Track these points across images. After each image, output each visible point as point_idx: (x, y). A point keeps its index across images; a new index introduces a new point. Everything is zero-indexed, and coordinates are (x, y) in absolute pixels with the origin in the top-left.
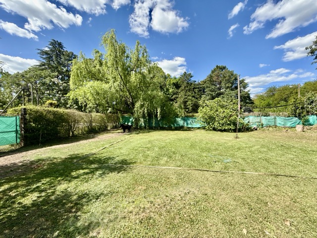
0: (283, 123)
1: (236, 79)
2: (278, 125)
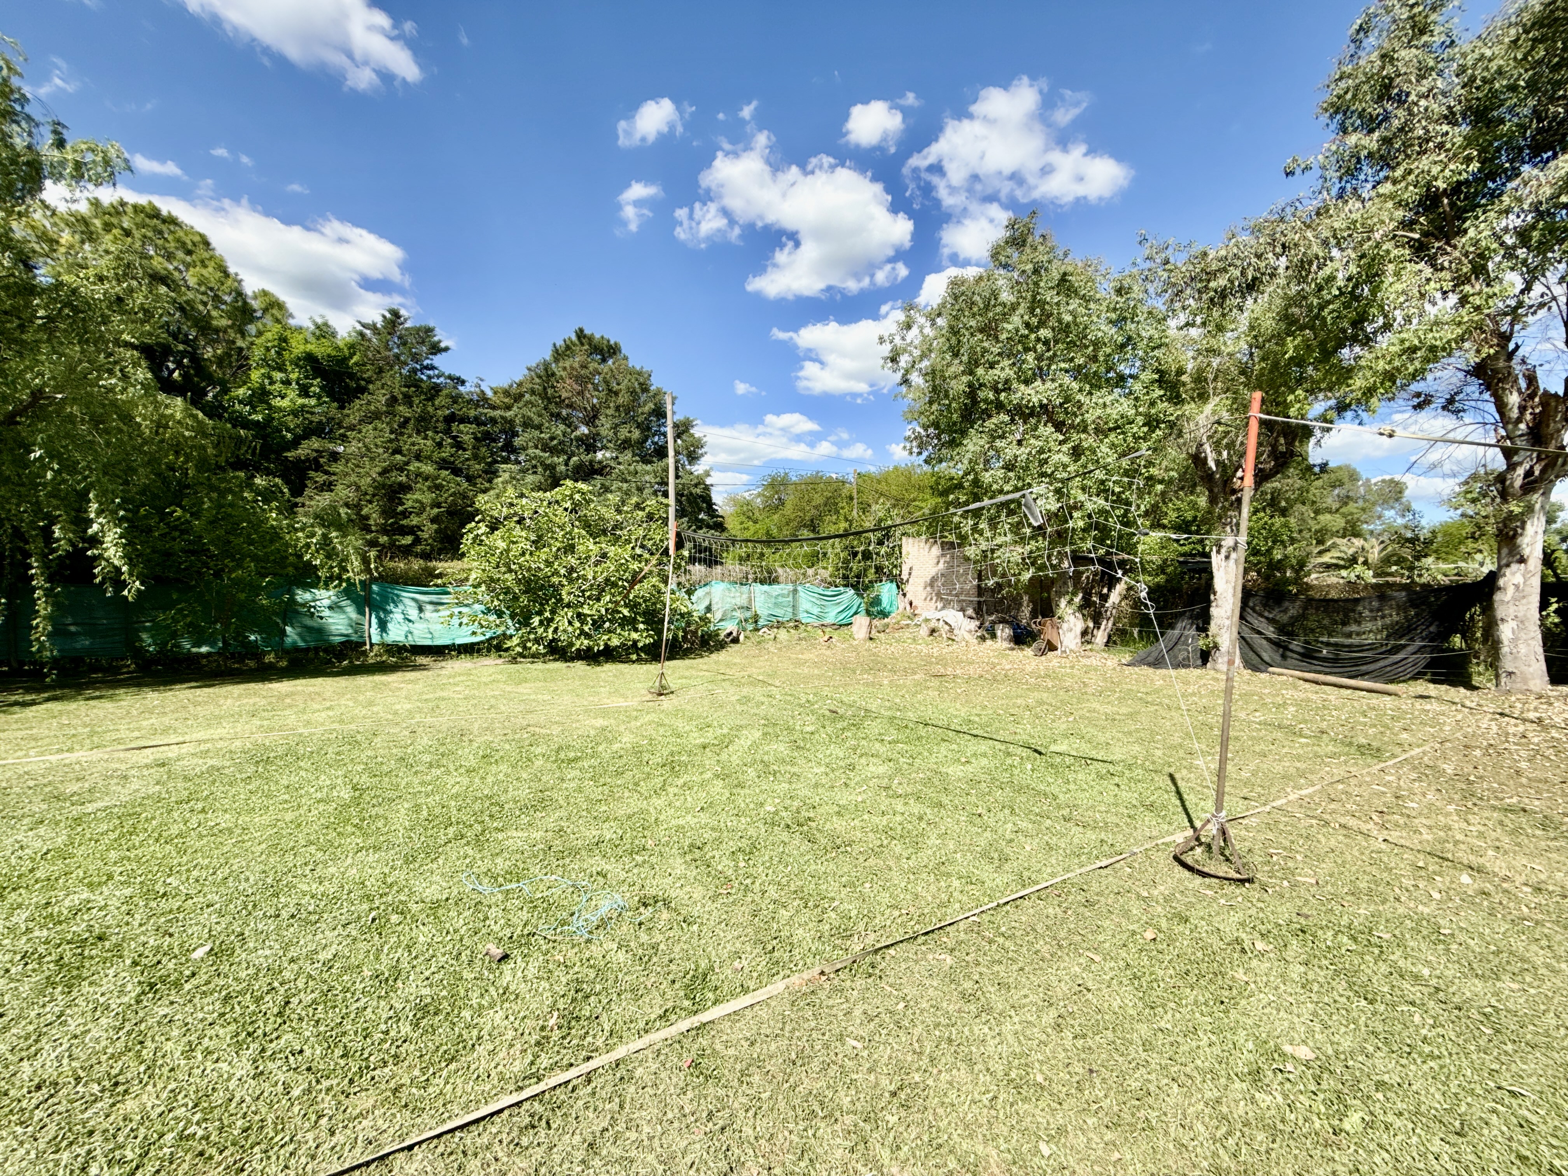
0: (816, 610)
1: (660, 413)
2: (803, 617)
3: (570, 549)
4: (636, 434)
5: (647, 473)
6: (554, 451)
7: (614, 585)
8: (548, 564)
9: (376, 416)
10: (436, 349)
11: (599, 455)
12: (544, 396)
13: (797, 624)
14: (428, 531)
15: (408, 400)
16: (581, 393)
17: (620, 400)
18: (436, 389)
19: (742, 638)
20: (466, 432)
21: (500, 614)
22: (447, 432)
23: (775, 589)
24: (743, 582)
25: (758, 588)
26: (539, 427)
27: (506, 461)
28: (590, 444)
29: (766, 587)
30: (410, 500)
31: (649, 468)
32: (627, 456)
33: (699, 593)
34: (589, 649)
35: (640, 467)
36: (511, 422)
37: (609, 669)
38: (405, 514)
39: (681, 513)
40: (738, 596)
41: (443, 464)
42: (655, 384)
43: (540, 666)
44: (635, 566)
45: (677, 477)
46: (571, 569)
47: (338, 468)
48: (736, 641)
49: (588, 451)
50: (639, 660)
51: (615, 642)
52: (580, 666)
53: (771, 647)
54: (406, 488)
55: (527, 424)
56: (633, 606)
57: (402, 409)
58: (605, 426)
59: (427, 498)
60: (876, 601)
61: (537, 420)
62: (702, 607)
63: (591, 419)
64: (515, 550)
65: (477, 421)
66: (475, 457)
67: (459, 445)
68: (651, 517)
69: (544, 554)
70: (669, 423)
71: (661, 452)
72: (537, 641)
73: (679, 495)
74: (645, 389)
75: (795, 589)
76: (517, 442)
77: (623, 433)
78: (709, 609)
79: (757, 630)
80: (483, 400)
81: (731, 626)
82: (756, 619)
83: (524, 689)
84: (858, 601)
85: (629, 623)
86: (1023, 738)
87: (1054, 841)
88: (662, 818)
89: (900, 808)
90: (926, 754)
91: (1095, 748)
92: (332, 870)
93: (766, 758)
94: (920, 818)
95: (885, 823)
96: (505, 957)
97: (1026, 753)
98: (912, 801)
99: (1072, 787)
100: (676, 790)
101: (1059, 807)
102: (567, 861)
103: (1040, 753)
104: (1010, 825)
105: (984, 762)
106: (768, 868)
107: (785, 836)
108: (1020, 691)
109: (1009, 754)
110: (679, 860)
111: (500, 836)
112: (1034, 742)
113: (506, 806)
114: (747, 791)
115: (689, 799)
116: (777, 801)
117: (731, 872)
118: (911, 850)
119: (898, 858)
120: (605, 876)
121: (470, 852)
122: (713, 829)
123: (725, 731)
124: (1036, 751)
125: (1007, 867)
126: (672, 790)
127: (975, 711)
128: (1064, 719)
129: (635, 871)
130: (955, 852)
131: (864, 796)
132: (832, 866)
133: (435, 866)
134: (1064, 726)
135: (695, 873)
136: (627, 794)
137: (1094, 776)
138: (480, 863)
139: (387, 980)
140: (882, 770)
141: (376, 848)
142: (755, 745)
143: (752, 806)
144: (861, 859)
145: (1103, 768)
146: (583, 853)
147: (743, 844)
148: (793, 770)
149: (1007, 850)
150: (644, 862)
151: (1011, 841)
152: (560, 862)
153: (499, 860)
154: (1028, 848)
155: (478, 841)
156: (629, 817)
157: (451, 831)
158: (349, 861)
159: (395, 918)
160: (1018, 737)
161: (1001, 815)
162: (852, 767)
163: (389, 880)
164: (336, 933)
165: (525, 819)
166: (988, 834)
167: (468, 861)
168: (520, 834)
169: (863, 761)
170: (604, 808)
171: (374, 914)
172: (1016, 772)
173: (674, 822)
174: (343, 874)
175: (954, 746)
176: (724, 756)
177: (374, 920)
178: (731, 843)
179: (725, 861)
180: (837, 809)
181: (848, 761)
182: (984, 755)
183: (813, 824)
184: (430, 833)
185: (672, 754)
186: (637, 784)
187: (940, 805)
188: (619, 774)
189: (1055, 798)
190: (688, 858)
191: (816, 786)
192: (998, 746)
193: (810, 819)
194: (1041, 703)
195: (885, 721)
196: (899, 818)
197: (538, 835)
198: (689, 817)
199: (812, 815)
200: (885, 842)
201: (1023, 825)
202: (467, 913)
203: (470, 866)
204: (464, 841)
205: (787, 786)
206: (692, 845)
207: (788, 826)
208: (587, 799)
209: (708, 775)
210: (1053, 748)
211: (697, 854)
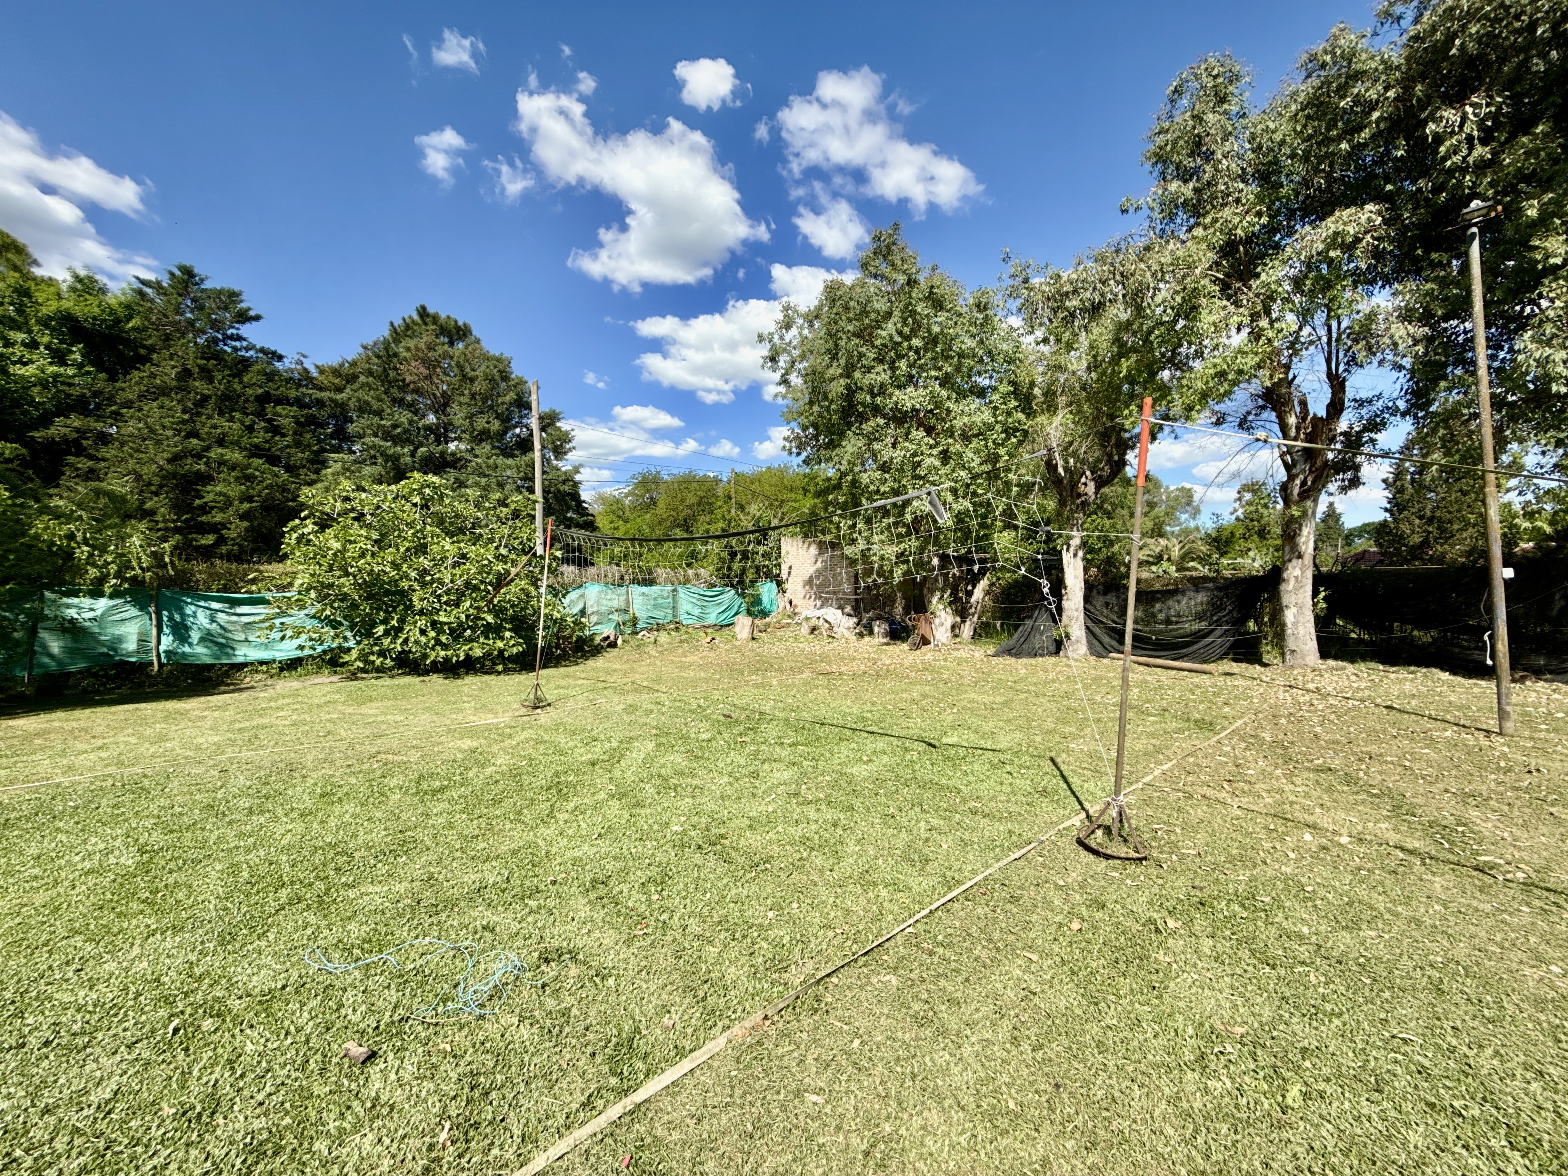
0: (696, 611)
1: (522, 404)
2: (684, 619)
3: (422, 549)
4: (496, 426)
5: (509, 467)
6: (397, 440)
7: (476, 588)
8: (396, 566)
9: (164, 391)
10: (244, 317)
11: (452, 446)
12: (383, 377)
13: (678, 626)
14: (236, 529)
15: (207, 375)
16: (428, 378)
17: (477, 387)
18: (245, 364)
19: (619, 642)
20: (286, 416)
21: (334, 624)
22: (260, 414)
23: (654, 590)
24: (620, 582)
25: (636, 589)
26: (379, 413)
27: (337, 450)
28: (441, 434)
29: (644, 589)
30: (211, 493)
31: (510, 461)
32: (486, 448)
33: (573, 595)
34: (447, 660)
35: (500, 460)
36: (343, 406)
37: (471, 683)
38: (205, 509)
39: (548, 511)
40: (615, 598)
41: (256, 451)
42: (517, 370)
43: (386, 681)
44: (500, 567)
45: (544, 473)
46: (424, 572)
47: (109, 452)
48: (613, 645)
49: (438, 442)
50: (506, 671)
51: (478, 652)
52: (436, 680)
53: (651, 650)
54: (206, 479)
55: (364, 409)
56: (498, 611)
57: (200, 386)
58: (458, 414)
59: (235, 490)
60: (757, 600)
61: (375, 405)
62: (576, 610)
63: (442, 405)
64: (352, 551)
65: (299, 402)
66: (298, 444)
67: (275, 430)
68: (516, 515)
69: (389, 554)
70: (534, 412)
71: (525, 445)
72: (382, 654)
73: (546, 492)
74: (505, 377)
75: (675, 590)
76: (351, 428)
77: (481, 423)
78: (583, 612)
79: (635, 633)
80: (306, 378)
81: (607, 630)
82: (634, 621)
83: (369, 710)
84: (738, 601)
85: (495, 630)
86: (915, 732)
87: (967, 836)
88: (554, 850)
89: (813, 815)
90: (828, 755)
91: (982, 738)
92: (111, 966)
93: (663, 771)
94: (835, 825)
95: (800, 834)
96: (372, 1056)
97: (922, 747)
98: (823, 807)
99: (971, 778)
100: (567, 816)
101: (964, 800)
102: (443, 916)
103: (934, 747)
104: (923, 824)
105: (885, 759)
106: (685, 898)
107: (697, 858)
108: (904, 686)
109: (906, 750)
110: (582, 901)
111: (351, 894)
112: (930, 736)
113: (357, 855)
114: (648, 811)
115: (583, 825)
116: (683, 819)
117: (644, 907)
118: (832, 860)
119: (821, 871)
120: (492, 930)
121: (312, 919)
122: (615, 858)
123: (614, 744)
124: (930, 744)
125: (928, 868)
126: (562, 816)
127: (866, 708)
128: (949, 711)
129: (530, 919)
130: (876, 858)
131: (775, 805)
132: (754, 888)
133: (263, 943)
134: (950, 718)
135: (602, 913)
136: (508, 826)
137: (988, 766)
138: (326, 932)
139: (200, 1115)
140: (786, 775)
141: (176, 929)
142: (648, 760)
143: (656, 827)
144: (783, 877)
145: (995, 758)
146: (463, 904)
147: (653, 872)
148: (694, 783)
149: (926, 850)
150: (540, 907)
151: (927, 840)
152: (434, 919)
153: (352, 926)
154: (945, 846)
155: (321, 903)
156: (515, 853)
157: (284, 894)
158: (136, 951)
159: (208, 1024)
160: (911, 732)
161: (912, 814)
162: (755, 775)
163: (197, 971)
164: (118, 1058)
165: (383, 869)
166: (904, 835)
167: (309, 931)
168: (378, 889)
169: (766, 767)
170: (483, 845)
171: (176, 1022)
172: (917, 767)
173: (569, 854)
174: (127, 970)
175: (853, 745)
176: (617, 773)
177: (176, 1031)
178: (639, 873)
179: (635, 896)
180: (748, 822)
181: (752, 769)
182: (884, 752)
183: (726, 842)
184: (254, 899)
185: (557, 774)
186: (519, 813)
187: (851, 808)
188: (496, 803)
189: (959, 791)
190: (593, 896)
191: (722, 797)
192: (895, 742)
193: (721, 836)
194: (925, 696)
195: (781, 723)
196: (814, 827)
197: (401, 887)
198: (586, 847)
199: (723, 831)
200: (805, 855)
201: (935, 822)
202: (314, 1003)
203: (313, 937)
204: (302, 905)
205: (690, 800)
206: (594, 881)
207: (700, 847)
208: (460, 835)
209: (602, 796)
210: (945, 740)
211: (602, 890)
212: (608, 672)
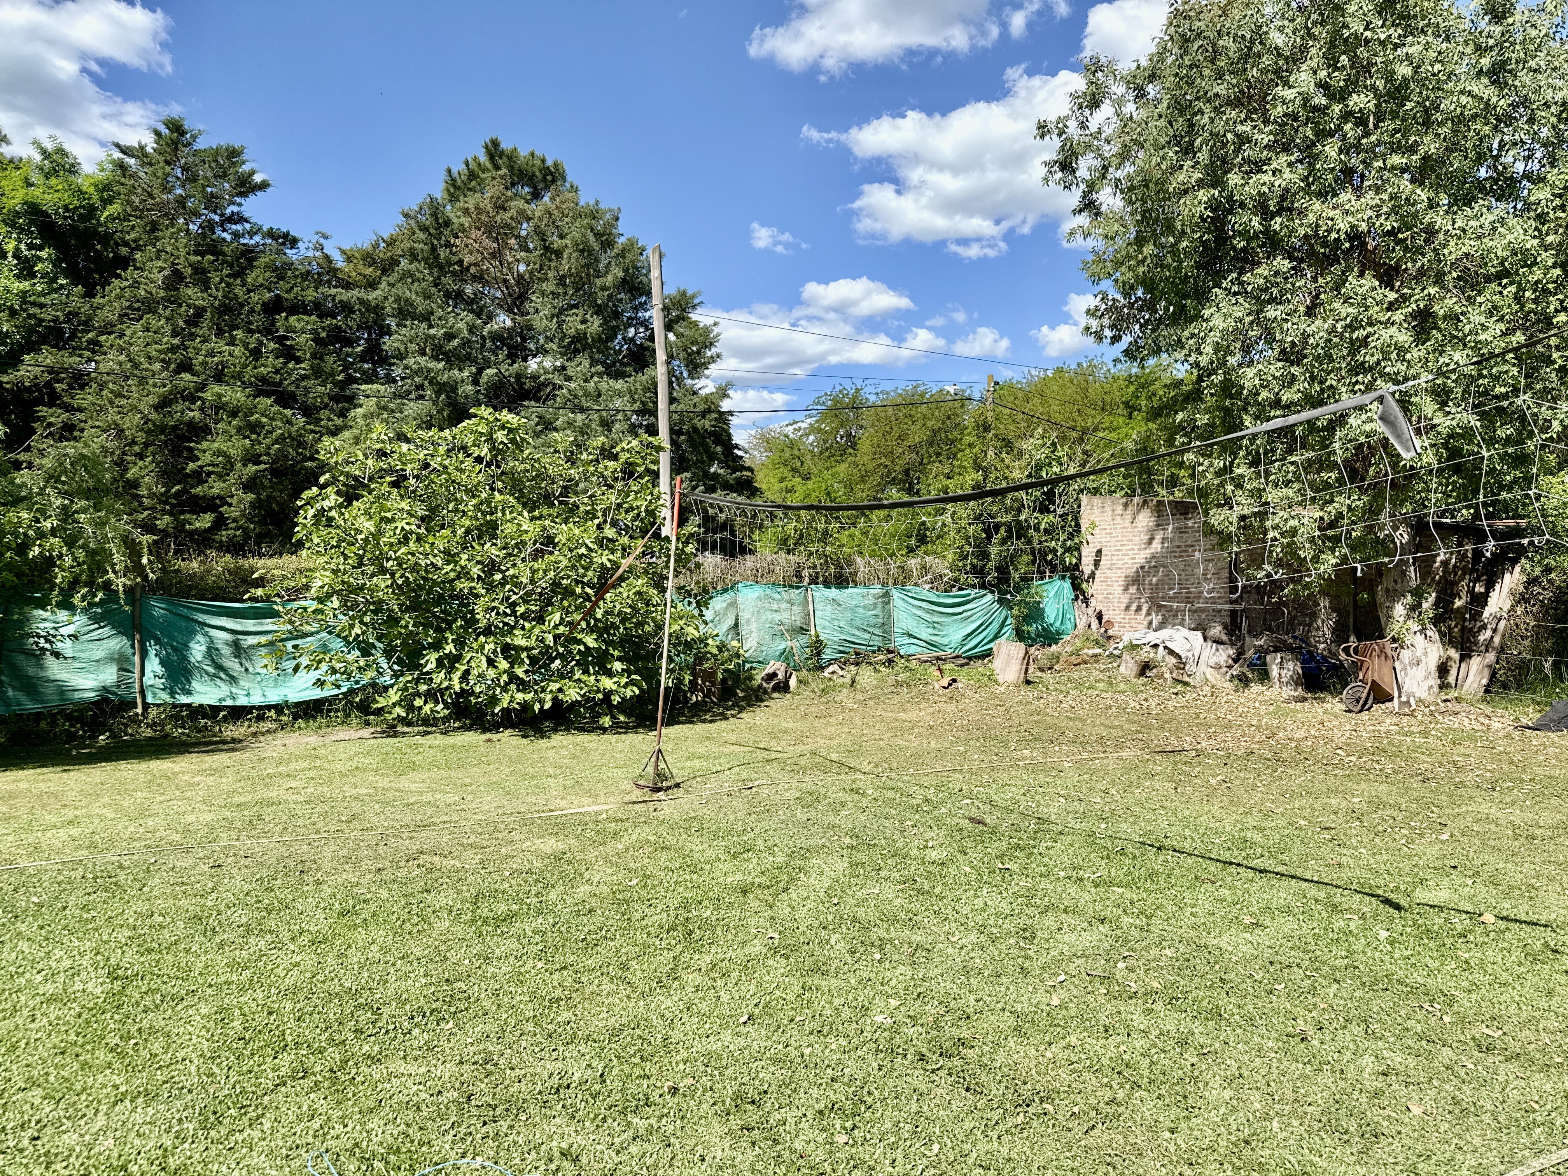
0: (924, 632)
1: (637, 287)
2: (903, 645)
3: (488, 530)
4: (595, 326)
5: (618, 394)
6: (454, 359)
7: (568, 592)
8: (450, 557)
9: (149, 306)
10: (247, 186)
11: (533, 365)
12: (433, 260)
13: (892, 657)
14: (240, 504)
15: (201, 277)
16: (497, 255)
17: (566, 265)
18: (249, 255)
19: (793, 683)
20: (301, 330)
21: (366, 650)
22: (269, 331)
23: (851, 593)
24: (794, 583)
25: (820, 593)
26: (426, 317)
27: (371, 378)
28: (515, 346)
29: (834, 592)
30: (208, 452)
31: (619, 384)
32: (583, 363)
33: (718, 603)
34: (526, 708)
35: (605, 384)
36: (377, 309)
37: (561, 745)
38: (200, 477)
39: (679, 464)
40: (785, 608)
41: (263, 387)
42: (626, 232)
43: (437, 739)
44: (604, 558)
45: (672, 400)
46: (491, 567)
47: (85, 398)
48: (783, 687)
49: (512, 357)
50: (615, 727)
51: (572, 694)
52: (508, 739)
53: (846, 697)
54: (199, 431)
55: (405, 312)
56: (602, 630)
57: (191, 293)
58: (540, 313)
59: (236, 447)
60: (1035, 613)
61: (421, 304)
62: (722, 629)
63: (517, 300)
64: (390, 535)
65: (320, 309)
66: (317, 373)
67: (288, 354)
68: (629, 471)
69: (441, 540)
70: (656, 300)
71: (642, 356)
72: (431, 695)
73: (675, 432)
74: (607, 243)
75: (887, 595)
76: (389, 344)
77: (573, 324)
78: (734, 632)
79: (820, 668)
80: (328, 272)
81: (773, 663)
82: (818, 647)
83: (412, 783)
84: (1001, 613)
85: (597, 660)
86: (1354, 874)
87: (1467, 1094)
88: (676, 1035)
89: (1139, 1021)
90: (1171, 908)
91: (1507, 895)
92: (70, 1139)
93: (861, 913)
94: (1183, 1043)
95: (1112, 1052)
97: (1369, 906)
98: (1159, 1007)
99: (1478, 977)
100: (698, 979)
101: (1462, 1021)
102: (503, 1126)
103: (1398, 907)
104: (1368, 1059)
105: (1289, 925)
106: (893, 1147)
107: (917, 1078)
108: (1331, 782)
109: (1335, 909)
110: (718, 1129)
111: (376, 1072)
112: (1386, 885)
113: (386, 1011)
114: (834, 982)
115: (725, 998)
116: (894, 1003)
117: (820, 1155)
118: (1174, 1112)
119: (1153, 1128)
120: (576, 1160)
121: (321, 1105)
122: (775, 1061)
123: (780, 859)
124: (1387, 902)
125: (1380, 1152)
126: (691, 979)
127: (1250, 822)
128: (1430, 837)
129: (634, 1149)
130: (1267, 1117)
131: (1064, 995)
132: (1021, 1146)
133: (256, 1134)
134: (1435, 850)
135: (751, 1154)
136: (606, 987)
137: (1517, 955)
138: (339, 1128)
140: (1088, 939)
141: (150, 1096)
142: (838, 888)
143: (846, 1013)
144: (1078, 1132)
145: (1536, 939)
146: (532, 1109)
147: (838, 1094)
148: (916, 938)
149: (1374, 1115)
150: (650, 1131)
151: (1377, 1094)
152: (490, 1129)
153: (374, 1124)
154: (1416, 1110)
155: (334, 1081)
156: (615, 1033)
157: (286, 1060)
158: (101, 1120)
160: (1346, 874)
161: (1345, 1037)
162: (1028, 934)
165: (419, 1038)
166: (1326, 1078)
167: (316, 1124)
168: (412, 1069)
169: (1049, 921)
170: (567, 1015)
172: (1358, 946)
173: (699, 1046)
174: (90, 1147)
175: (1224, 892)
176: (783, 910)
178: (814, 1091)
179: (808, 1133)
180: (1012, 1022)
181: (1022, 921)
182: (1288, 911)
183: (970, 1054)
184: (247, 1064)
185: (685, 905)
186: (625, 967)
187: (1217, 1014)
188: (589, 945)
189: (1451, 1001)
190: (735, 1122)
191: (966, 971)
192: (1312, 891)
193: (962, 1042)
194: (1378, 804)
195: (1079, 840)
196: (1139, 1043)
197: (446, 1071)
198: (727, 1036)
199: (965, 1034)
200: (1121, 1095)
201: (1397, 1059)
203: (321, 1134)
204: (308, 1082)
205: (907, 970)
206: (738, 1096)
207: (922, 1058)
208: (533, 996)
209: (757, 948)
210: (1421, 895)
211: (752, 1115)
212: (773, 734)
